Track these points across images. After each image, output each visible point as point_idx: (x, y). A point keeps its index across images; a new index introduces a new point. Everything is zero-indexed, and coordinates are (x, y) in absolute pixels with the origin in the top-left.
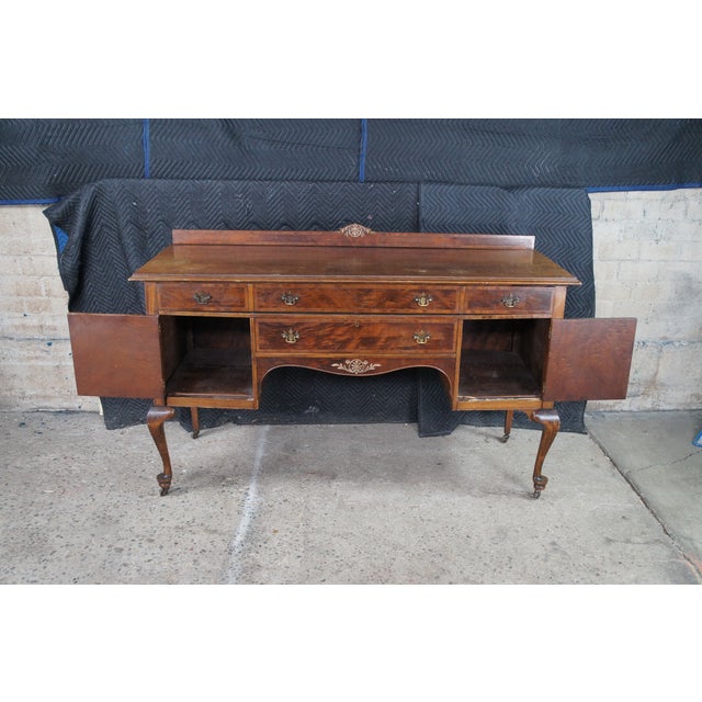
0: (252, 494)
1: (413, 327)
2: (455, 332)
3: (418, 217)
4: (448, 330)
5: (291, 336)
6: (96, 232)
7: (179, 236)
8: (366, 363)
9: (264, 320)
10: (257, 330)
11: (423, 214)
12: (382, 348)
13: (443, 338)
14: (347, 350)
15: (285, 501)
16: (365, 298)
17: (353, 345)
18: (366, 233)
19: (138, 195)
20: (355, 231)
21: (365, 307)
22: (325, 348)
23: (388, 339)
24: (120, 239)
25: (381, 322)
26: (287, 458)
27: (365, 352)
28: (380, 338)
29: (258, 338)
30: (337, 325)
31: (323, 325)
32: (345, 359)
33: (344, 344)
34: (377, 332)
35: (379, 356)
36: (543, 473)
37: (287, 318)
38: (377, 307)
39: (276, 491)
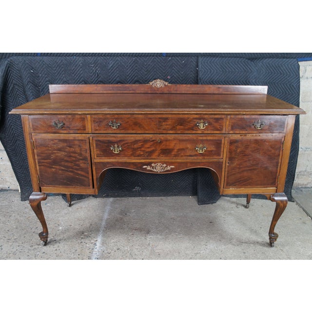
0: (98, 244)
1: (195, 142)
2: (222, 145)
3: (197, 76)
4: (218, 144)
5: (116, 148)
6: (11, 88)
7: (53, 88)
8: (165, 165)
9: (100, 139)
10: (95, 145)
11: (200, 75)
12: (176, 156)
13: (214, 149)
14: (153, 157)
15: (118, 249)
16: (164, 123)
17: (156, 154)
18: (165, 85)
19: (34, 67)
20: (159, 84)
21: (164, 129)
22: (139, 156)
23: (179, 150)
24: (25, 92)
25: (174, 139)
26: (121, 219)
27: (164, 158)
28: (173, 150)
29: (95, 150)
30: (145, 141)
31: (136, 142)
32: (152, 163)
33: (150, 153)
34: (172, 145)
35: (173, 161)
36: (275, 231)
37: (113, 137)
38: (171, 129)
39: (113, 242)
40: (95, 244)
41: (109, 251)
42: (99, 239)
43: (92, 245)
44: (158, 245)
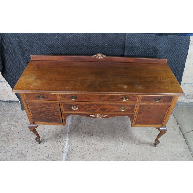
1: (120, 106)
2: (135, 108)
3: (125, 45)
4: (133, 107)
5: (75, 108)
8: (102, 115)
9: (65, 103)
10: (62, 106)
11: (127, 44)
12: (108, 111)
13: (131, 109)
14: (95, 112)
16: (102, 98)
17: (98, 110)
18: (104, 57)
20: (100, 56)
21: (102, 100)
22: (88, 111)
23: (110, 109)
25: (108, 104)
27: (102, 112)
28: (107, 109)
29: (63, 108)
30: (91, 105)
31: (86, 105)
32: (95, 114)
33: (94, 110)
34: (106, 107)
35: (107, 113)
37: (73, 103)
38: (107, 100)
39: (74, 142)
40: (65, 143)
41: (72, 148)
42: (67, 139)
43: (63, 143)
44: (97, 144)
